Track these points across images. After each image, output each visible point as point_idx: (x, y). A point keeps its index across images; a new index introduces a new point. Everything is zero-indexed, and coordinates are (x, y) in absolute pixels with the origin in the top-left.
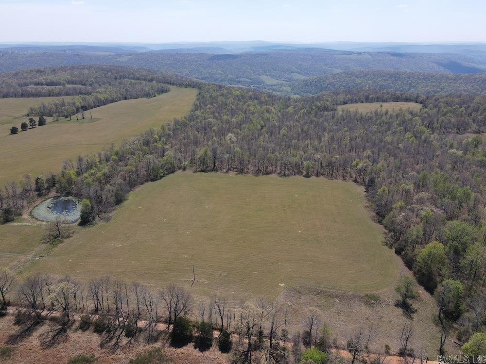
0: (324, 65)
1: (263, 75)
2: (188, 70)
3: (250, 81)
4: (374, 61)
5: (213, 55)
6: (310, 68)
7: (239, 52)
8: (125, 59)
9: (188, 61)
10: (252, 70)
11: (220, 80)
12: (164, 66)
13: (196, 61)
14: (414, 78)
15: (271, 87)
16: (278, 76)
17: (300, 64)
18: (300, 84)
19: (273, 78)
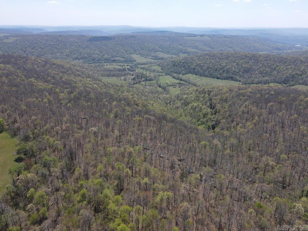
0: (179, 45)
1: (134, 54)
2: (68, 50)
3: (124, 59)
4: (214, 42)
5: (91, 37)
6: (169, 47)
7: (113, 34)
8: (11, 40)
9: (69, 42)
10: (124, 50)
11: (97, 59)
12: (47, 47)
13: (76, 42)
14: (270, 60)
15: (142, 66)
16: (146, 54)
17: (161, 44)
18: (169, 64)
19: (142, 56)
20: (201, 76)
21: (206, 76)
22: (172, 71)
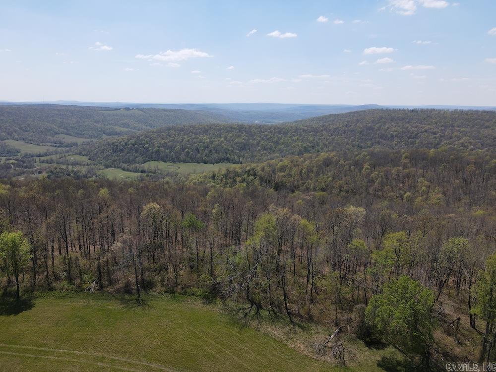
15: (43, 158)
16: (36, 139)
17: (61, 122)
18: (103, 150)
19: (28, 143)
20: (175, 162)
21: (185, 162)
22: (114, 161)
